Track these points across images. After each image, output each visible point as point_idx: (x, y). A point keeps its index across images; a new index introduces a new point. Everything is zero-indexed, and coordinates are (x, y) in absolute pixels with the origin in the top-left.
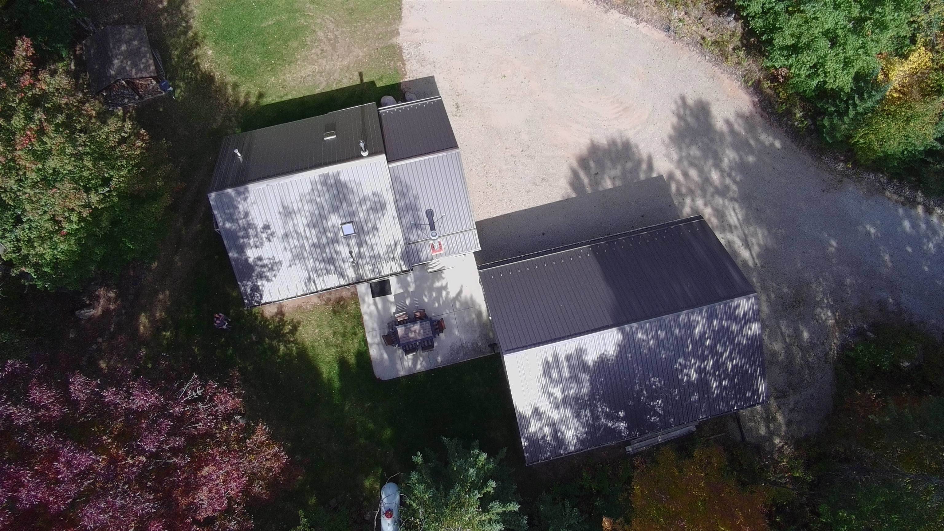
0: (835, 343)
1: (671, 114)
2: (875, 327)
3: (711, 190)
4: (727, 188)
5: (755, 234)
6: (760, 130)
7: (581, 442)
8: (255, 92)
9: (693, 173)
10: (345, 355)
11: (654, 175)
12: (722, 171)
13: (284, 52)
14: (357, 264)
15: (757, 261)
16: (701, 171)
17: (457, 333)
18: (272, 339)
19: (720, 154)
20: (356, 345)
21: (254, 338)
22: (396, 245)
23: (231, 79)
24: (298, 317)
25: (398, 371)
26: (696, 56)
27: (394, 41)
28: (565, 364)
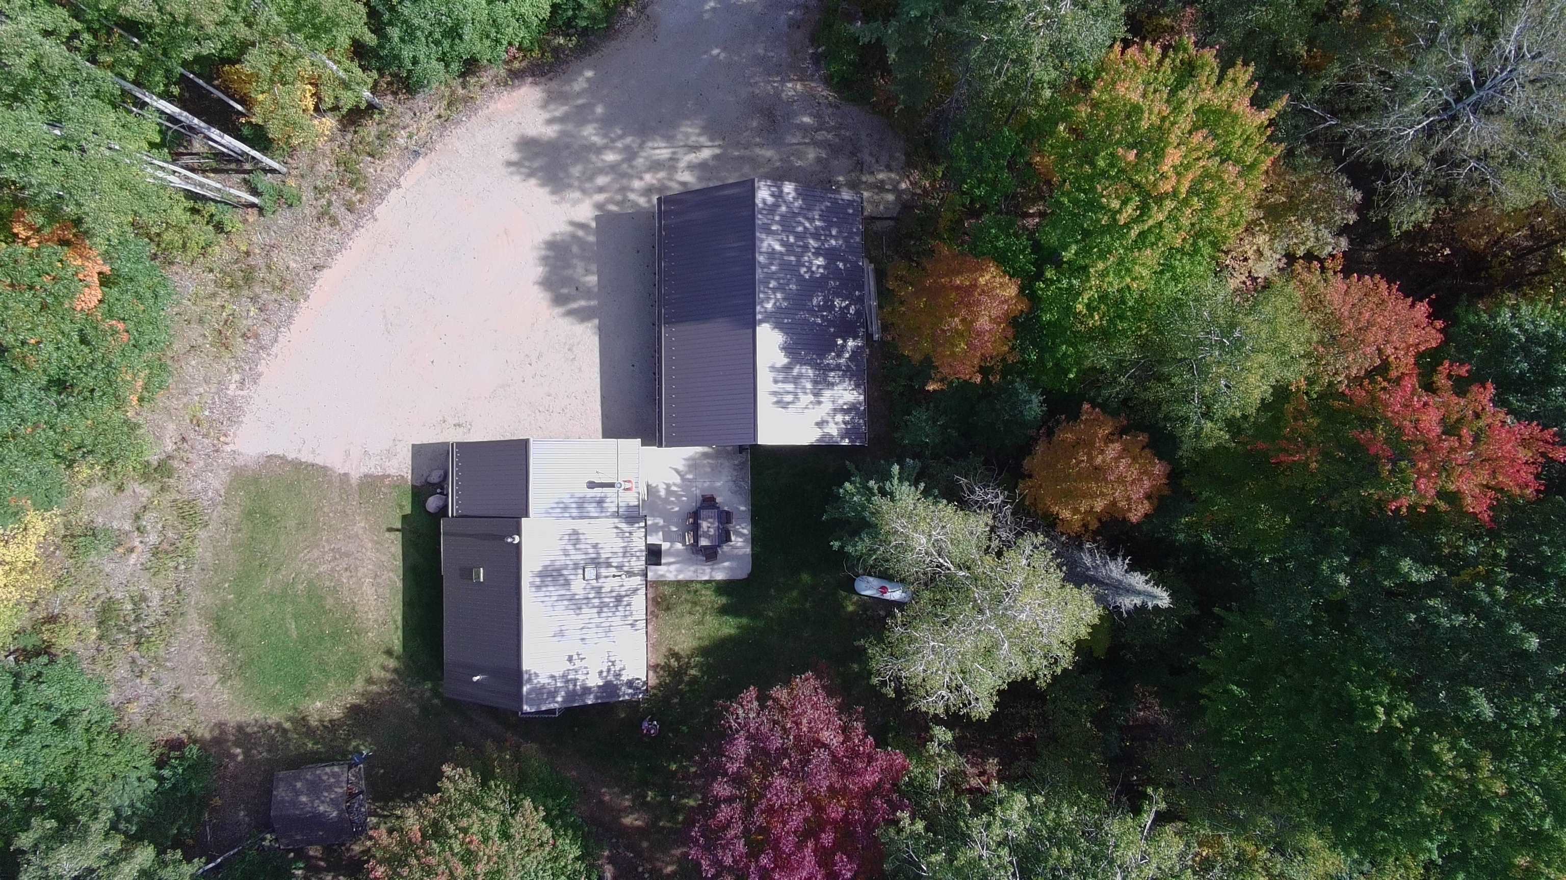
0: (823, 91)
1: (526, 184)
2: (814, 40)
3: (625, 166)
4: (627, 148)
5: (687, 135)
6: (567, 88)
7: (857, 386)
8: (383, 659)
9: (601, 180)
10: (716, 606)
11: (593, 224)
12: (606, 147)
13: (338, 615)
14: (627, 572)
15: (716, 143)
16: (601, 171)
17: (719, 484)
18: (681, 681)
19: (585, 142)
20: (709, 593)
21: (675, 701)
22: (617, 528)
23: (359, 684)
24: (664, 650)
25: (745, 554)
26: (458, 131)
27: (354, 481)
28: (780, 385)
